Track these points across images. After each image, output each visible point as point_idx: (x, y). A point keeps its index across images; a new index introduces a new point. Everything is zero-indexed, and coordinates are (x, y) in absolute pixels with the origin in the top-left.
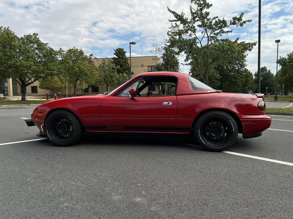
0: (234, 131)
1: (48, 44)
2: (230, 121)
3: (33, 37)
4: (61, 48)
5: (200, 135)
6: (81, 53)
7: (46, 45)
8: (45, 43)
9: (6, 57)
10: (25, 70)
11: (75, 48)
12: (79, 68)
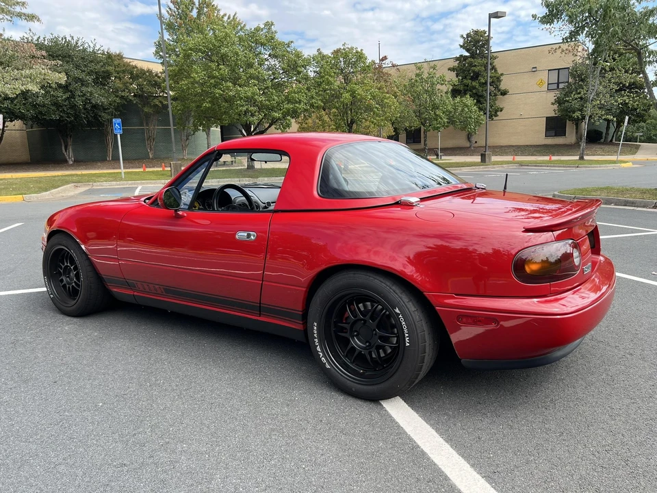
0: (408, 344)
1: (292, 42)
2: (397, 311)
3: (264, 31)
4: (319, 50)
5: (316, 340)
6: (360, 56)
7: (289, 45)
8: (286, 42)
9: (212, 81)
10: (243, 106)
11: (347, 46)
12: (353, 93)
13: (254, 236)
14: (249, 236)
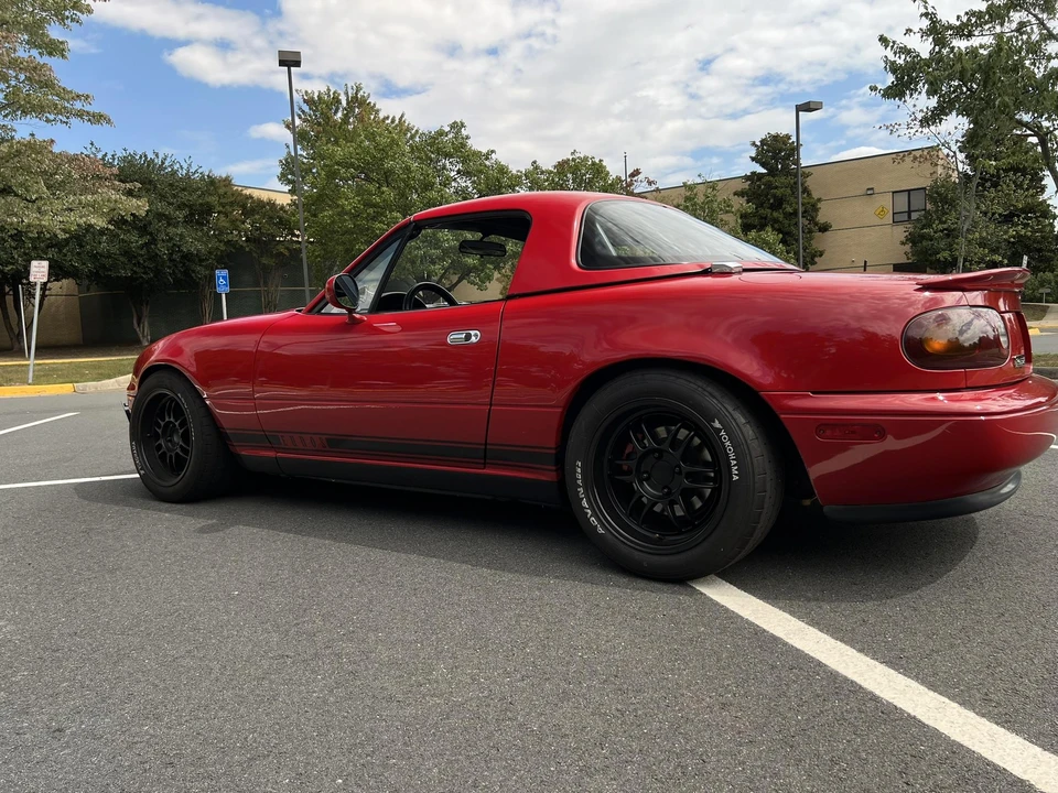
0: (736, 478)
1: (493, 152)
2: (717, 424)
3: (451, 136)
4: (535, 162)
5: (581, 490)
6: (599, 170)
7: (487, 156)
8: (484, 151)
11: (578, 155)
13: (476, 335)
14: (468, 337)
